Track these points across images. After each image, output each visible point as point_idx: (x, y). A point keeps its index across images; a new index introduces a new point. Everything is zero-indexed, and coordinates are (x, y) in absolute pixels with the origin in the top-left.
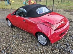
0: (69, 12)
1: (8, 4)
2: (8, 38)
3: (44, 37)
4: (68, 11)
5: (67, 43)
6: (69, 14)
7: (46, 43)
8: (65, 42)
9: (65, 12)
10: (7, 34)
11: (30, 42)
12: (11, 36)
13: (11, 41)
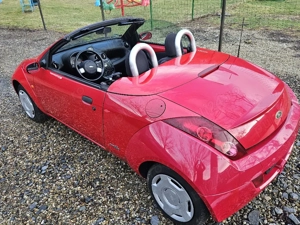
0: (290, 45)
1: (32, 9)
2: (17, 180)
3: (182, 190)
4: (284, 41)
5: (288, 208)
6: (292, 52)
7: (190, 215)
8: (280, 206)
9: (273, 43)
10: (15, 154)
11: (115, 202)
12: (30, 170)
13: (30, 194)
